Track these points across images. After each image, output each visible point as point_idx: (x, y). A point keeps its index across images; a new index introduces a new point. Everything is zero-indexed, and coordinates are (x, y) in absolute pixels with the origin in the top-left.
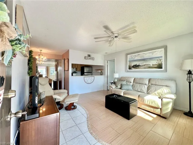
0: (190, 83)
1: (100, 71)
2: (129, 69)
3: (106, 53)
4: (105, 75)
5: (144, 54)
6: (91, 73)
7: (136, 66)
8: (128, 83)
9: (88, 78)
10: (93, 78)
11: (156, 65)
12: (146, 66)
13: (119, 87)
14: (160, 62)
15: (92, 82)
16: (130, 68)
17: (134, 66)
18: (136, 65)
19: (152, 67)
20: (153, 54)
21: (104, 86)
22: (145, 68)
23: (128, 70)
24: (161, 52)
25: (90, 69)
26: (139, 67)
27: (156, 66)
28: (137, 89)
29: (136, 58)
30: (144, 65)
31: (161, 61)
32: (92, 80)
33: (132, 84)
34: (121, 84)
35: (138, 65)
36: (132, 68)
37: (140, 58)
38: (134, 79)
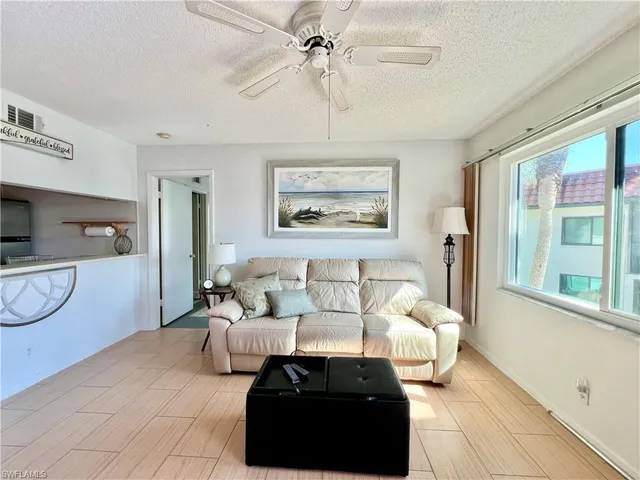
0: (449, 266)
1: (109, 231)
2: (280, 225)
3: (160, 135)
4: (146, 250)
5: (337, 173)
6: (27, 239)
7: (307, 217)
8: (290, 285)
9: (21, 282)
10: (63, 278)
11: (370, 214)
12: (342, 217)
13: (262, 307)
14: (382, 208)
15: (52, 305)
16: (284, 223)
17: (301, 213)
18: (308, 211)
19: (360, 222)
20: (363, 179)
21: (139, 307)
22: (339, 224)
23: (277, 228)
24: (384, 175)
25: (17, 212)
26: (321, 219)
27: (370, 220)
28: (331, 305)
29: (310, 186)
30: (337, 214)
31: (385, 204)
32: (59, 294)
33: (302, 285)
34: (266, 293)
35: (315, 213)
36: (294, 223)
37: (321, 188)
38: (307, 264)
